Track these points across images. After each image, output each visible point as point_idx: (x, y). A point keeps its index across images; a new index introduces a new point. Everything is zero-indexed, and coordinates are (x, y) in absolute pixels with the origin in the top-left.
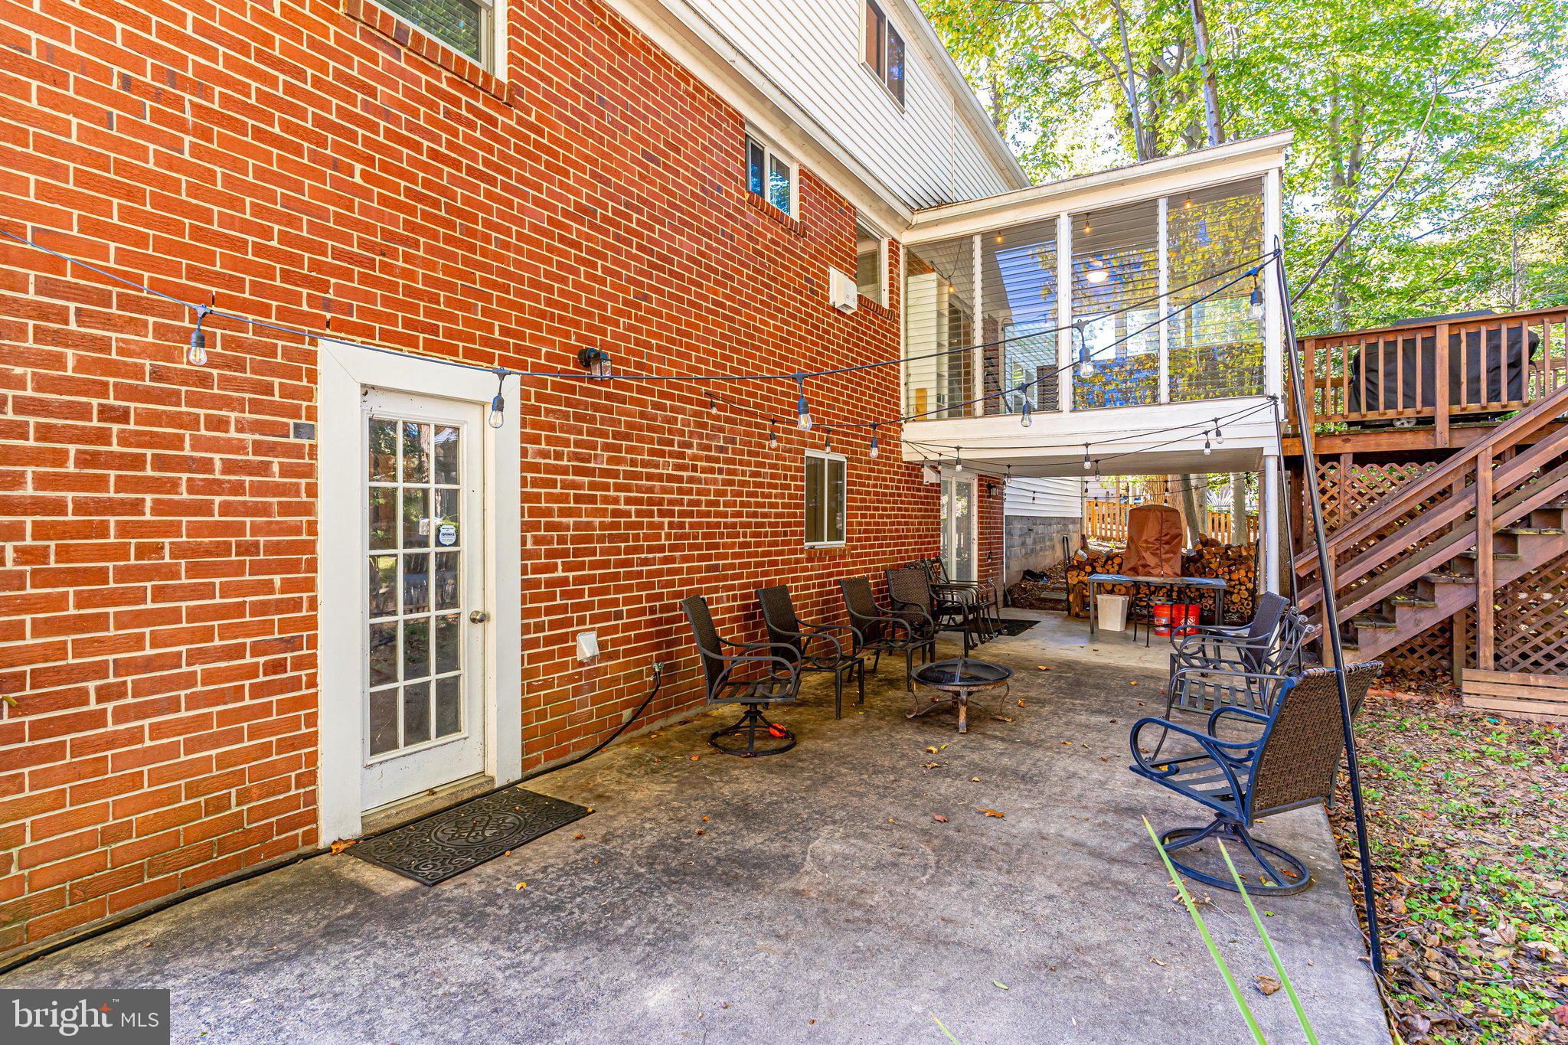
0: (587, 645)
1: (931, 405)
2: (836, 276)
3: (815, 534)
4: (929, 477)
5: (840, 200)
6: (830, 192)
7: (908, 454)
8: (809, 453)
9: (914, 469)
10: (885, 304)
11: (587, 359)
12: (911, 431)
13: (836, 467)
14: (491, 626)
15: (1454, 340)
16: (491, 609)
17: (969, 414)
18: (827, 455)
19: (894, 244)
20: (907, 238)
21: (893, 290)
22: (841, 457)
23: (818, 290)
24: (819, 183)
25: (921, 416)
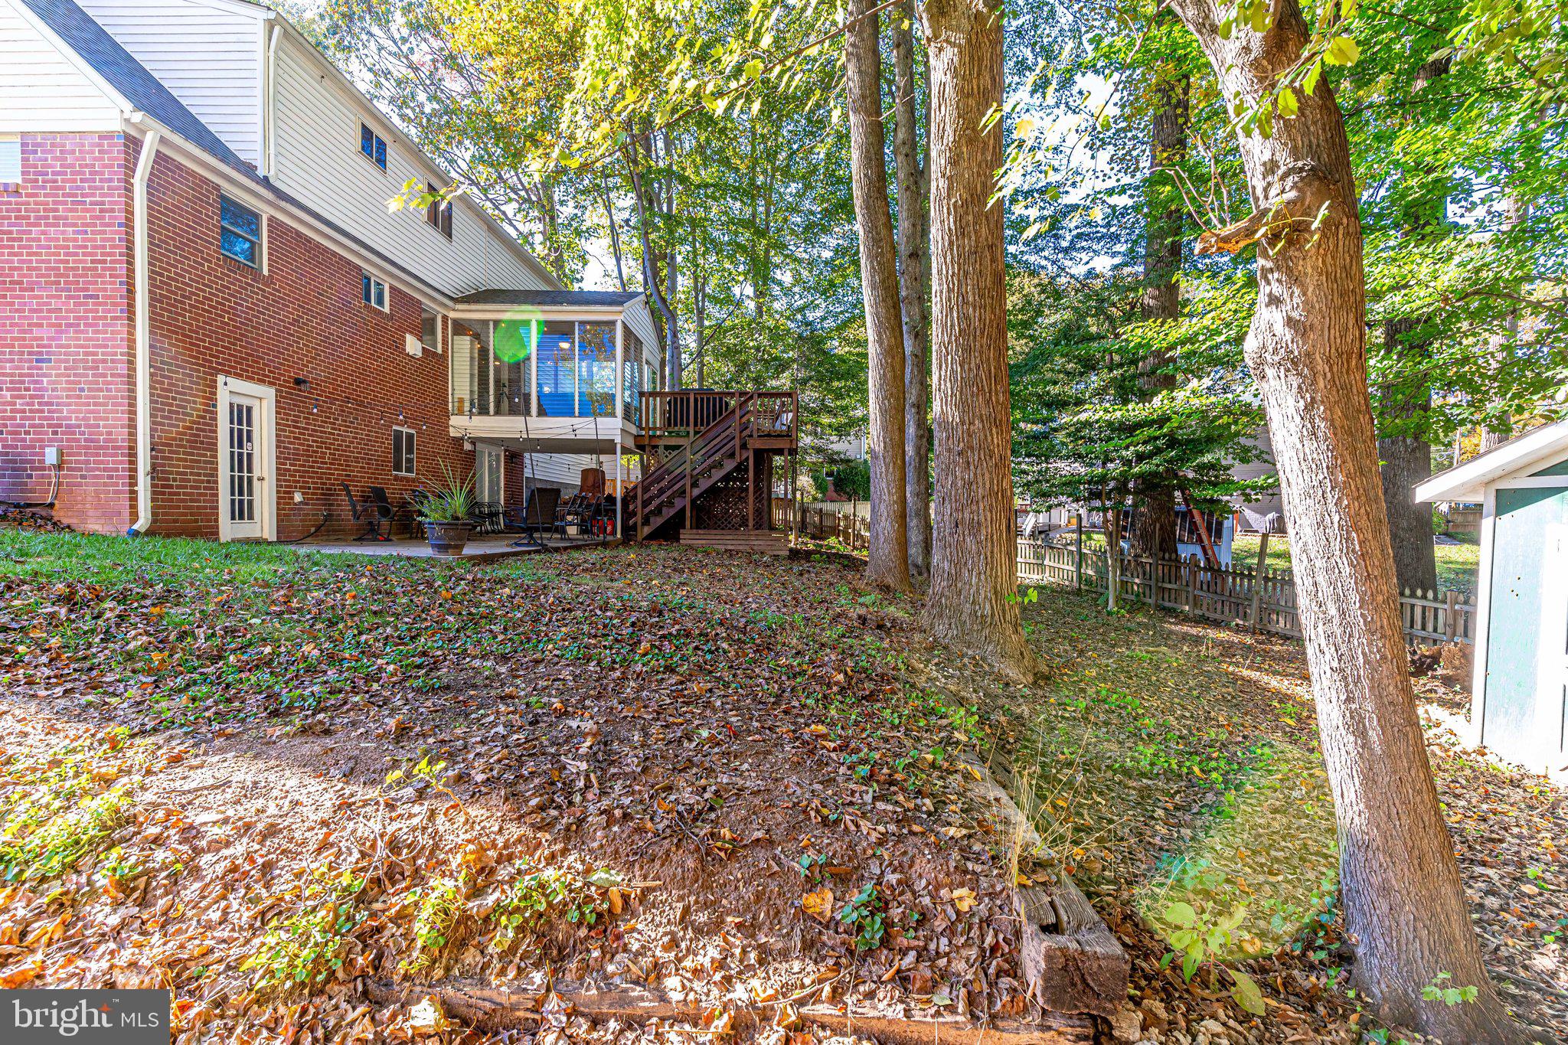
0: (298, 497)
1: (467, 406)
2: (409, 338)
3: (398, 468)
4: (467, 446)
5: (412, 298)
6: (406, 295)
7: (453, 433)
8: (395, 427)
9: (458, 441)
10: (440, 351)
11: (298, 382)
12: (454, 420)
13: (410, 437)
14: (265, 483)
15: (696, 400)
16: (265, 475)
17: (487, 413)
18: (405, 430)
19: (445, 318)
20: (452, 315)
21: (445, 342)
22: (413, 431)
23: (400, 346)
24: (400, 291)
25: (461, 412)
